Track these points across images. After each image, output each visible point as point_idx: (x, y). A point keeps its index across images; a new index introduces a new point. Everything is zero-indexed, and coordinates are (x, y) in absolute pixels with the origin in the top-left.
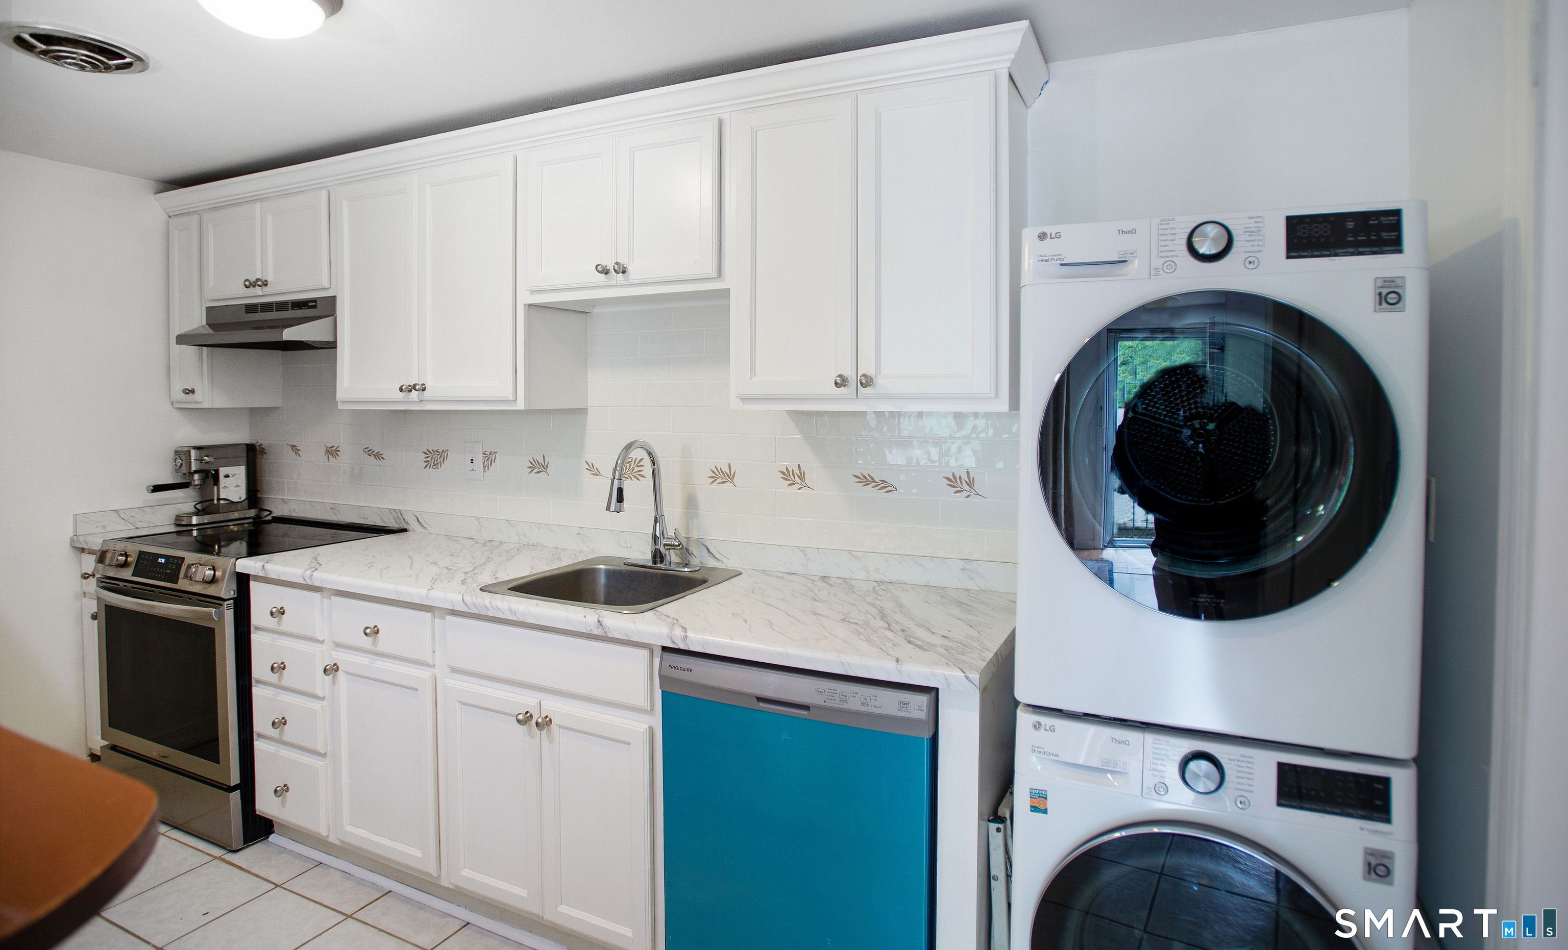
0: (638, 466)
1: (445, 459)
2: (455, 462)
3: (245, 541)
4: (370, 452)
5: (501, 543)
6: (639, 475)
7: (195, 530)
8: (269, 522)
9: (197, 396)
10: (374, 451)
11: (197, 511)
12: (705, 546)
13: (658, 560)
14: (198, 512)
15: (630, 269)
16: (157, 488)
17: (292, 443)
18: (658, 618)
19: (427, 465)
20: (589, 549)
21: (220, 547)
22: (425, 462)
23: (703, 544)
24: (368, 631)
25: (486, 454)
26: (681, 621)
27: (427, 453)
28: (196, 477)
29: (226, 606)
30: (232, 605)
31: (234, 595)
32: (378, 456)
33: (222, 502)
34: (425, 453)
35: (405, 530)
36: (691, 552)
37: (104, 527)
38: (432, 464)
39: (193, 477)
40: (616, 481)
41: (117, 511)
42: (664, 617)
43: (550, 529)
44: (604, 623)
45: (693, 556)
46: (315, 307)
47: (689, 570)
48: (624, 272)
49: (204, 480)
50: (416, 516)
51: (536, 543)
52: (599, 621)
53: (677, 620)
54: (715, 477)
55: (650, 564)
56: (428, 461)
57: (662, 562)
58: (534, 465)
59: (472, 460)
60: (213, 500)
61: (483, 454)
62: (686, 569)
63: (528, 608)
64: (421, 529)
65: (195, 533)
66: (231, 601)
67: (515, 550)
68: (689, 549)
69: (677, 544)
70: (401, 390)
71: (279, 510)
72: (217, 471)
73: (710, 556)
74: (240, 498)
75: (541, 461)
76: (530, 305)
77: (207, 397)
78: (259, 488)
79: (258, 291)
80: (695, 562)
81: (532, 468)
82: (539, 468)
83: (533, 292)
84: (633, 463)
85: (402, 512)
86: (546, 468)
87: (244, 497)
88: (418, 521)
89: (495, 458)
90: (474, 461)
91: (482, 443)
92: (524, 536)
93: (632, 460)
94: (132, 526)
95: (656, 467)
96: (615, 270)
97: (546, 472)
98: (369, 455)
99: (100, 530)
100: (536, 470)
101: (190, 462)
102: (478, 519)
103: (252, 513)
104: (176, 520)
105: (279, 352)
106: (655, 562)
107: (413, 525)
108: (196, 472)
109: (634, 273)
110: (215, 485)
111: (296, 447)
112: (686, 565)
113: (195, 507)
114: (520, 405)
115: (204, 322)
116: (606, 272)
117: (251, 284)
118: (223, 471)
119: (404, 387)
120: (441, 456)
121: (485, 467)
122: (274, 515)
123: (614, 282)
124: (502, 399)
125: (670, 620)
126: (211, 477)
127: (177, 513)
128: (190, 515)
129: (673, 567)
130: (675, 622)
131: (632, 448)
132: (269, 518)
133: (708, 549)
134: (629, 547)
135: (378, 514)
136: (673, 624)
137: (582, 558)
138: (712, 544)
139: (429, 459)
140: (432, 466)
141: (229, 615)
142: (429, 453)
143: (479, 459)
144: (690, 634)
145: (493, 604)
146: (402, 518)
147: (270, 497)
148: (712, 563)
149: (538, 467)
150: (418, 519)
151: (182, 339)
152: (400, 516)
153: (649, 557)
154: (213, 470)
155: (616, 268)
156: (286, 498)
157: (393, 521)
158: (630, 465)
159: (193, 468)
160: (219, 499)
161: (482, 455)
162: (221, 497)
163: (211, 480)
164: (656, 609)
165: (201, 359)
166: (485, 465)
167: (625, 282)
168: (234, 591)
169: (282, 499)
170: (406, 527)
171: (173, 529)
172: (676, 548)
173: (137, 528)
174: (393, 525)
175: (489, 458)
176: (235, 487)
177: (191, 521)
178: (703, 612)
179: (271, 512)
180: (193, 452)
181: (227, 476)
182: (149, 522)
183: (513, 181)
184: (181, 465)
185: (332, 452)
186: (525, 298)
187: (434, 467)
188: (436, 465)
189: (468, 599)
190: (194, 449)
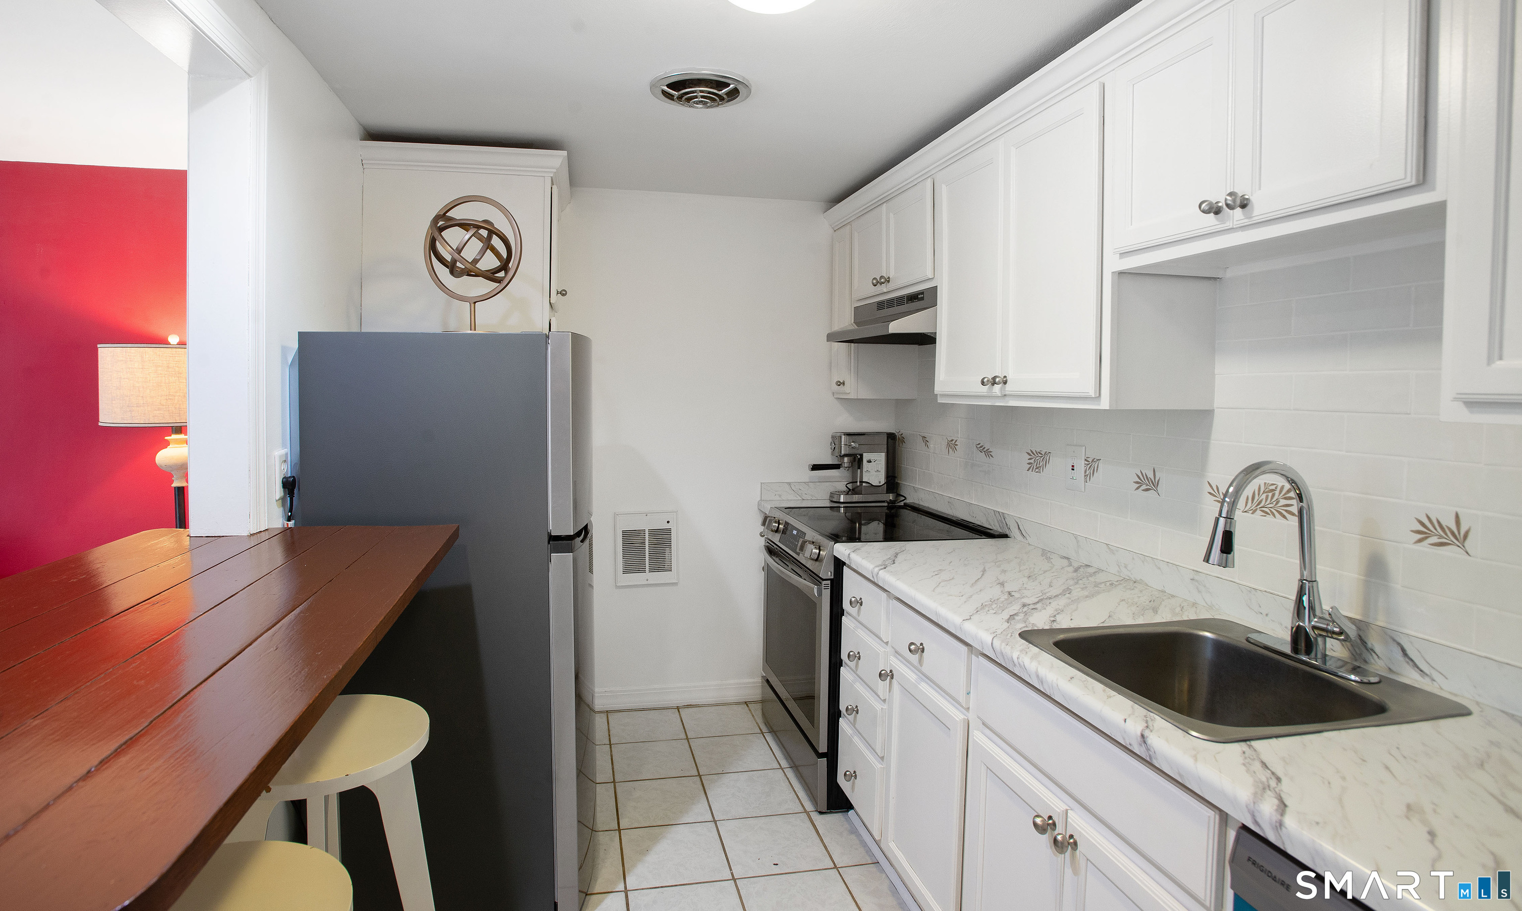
0: (1286, 498)
1: (1047, 462)
2: (1057, 465)
3: (883, 523)
4: (982, 449)
5: (1099, 570)
6: (1286, 511)
7: (842, 507)
8: (901, 507)
9: (847, 388)
10: (985, 448)
11: (848, 490)
12: (1399, 644)
13: (1302, 645)
14: (848, 492)
15: (1255, 200)
16: (815, 467)
17: (923, 435)
18: (1244, 764)
19: (1030, 468)
20: (1207, 604)
21: (860, 525)
22: (1029, 464)
23: (1394, 640)
24: (913, 647)
25: (1088, 462)
26: (1286, 786)
27: (1031, 454)
28: (846, 459)
29: (823, 585)
30: (829, 585)
31: (831, 576)
32: (988, 453)
33: (864, 484)
34: (1028, 453)
35: (1006, 536)
36: (1369, 645)
37: (780, 496)
38: (1035, 467)
39: (843, 460)
40: (1222, 521)
41: (789, 484)
42: (1257, 766)
43: (1156, 566)
44: (1149, 741)
45: (1373, 654)
46: (922, 299)
47: (1357, 679)
48: (1243, 206)
49: (852, 463)
50: (1017, 523)
51: (1138, 579)
52: (1142, 736)
53: (1279, 780)
54: (1426, 533)
55: (1287, 649)
56: (1031, 463)
57: (1308, 652)
58: (1141, 480)
59: (1073, 466)
60: (857, 482)
61: (1086, 460)
62: (1353, 677)
63: (1057, 679)
64: (1020, 537)
65: (842, 510)
66: (829, 582)
67: (1108, 584)
68: (1367, 642)
69: (1336, 630)
70: (983, 383)
71: (912, 498)
72: (861, 455)
73: (1408, 663)
74: (880, 482)
75: (1151, 475)
76: (1121, 273)
77: (853, 390)
78: (896, 475)
79: (884, 288)
80: (1378, 666)
81: (1139, 484)
82: (1147, 485)
83: (1123, 255)
84: (1277, 493)
85: (1006, 516)
86: (1156, 486)
87: (883, 481)
88: (1019, 528)
89: (1098, 467)
90: (1075, 468)
91: (1084, 448)
92: (1126, 567)
93: (1276, 488)
94: (799, 497)
95: (1304, 504)
96: (1228, 205)
97: (1156, 491)
98: (980, 451)
99: (777, 498)
100: (1144, 487)
101: (841, 446)
102: (1076, 537)
103: (891, 497)
104: (830, 496)
105: (916, 347)
106: (1295, 648)
107: (1014, 532)
108: (846, 455)
109: (1260, 208)
110: (858, 469)
111: (926, 438)
112: (1355, 670)
113: (846, 486)
114: (1105, 404)
115: (853, 321)
116: (1217, 211)
117: (878, 282)
118: (866, 456)
119: (986, 379)
120: (1043, 458)
121: (1087, 477)
122: (907, 501)
123: (1229, 225)
124: (1082, 395)
125: (1263, 776)
126: (857, 461)
127: (832, 490)
128: (840, 493)
129: (1331, 665)
130: (1273, 783)
131: (1258, 471)
132: (902, 504)
133: (1403, 651)
134: (1264, 614)
135: (984, 514)
136: (1266, 787)
137: (1190, 615)
138: (1411, 643)
139: (1032, 461)
140: (1034, 469)
141: (826, 594)
142: (1032, 455)
143: (1081, 466)
144: (1289, 821)
145: (1020, 660)
146: (1004, 522)
147: (905, 483)
148: (1410, 677)
149: (1148, 483)
150: (1018, 526)
151: (831, 337)
152: (1003, 519)
153: (1287, 637)
154: (859, 454)
155: (1229, 202)
156: (917, 486)
157: (997, 524)
158: (1273, 495)
159: (843, 453)
160: (861, 482)
161: (1083, 462)
162: (864, 481)
163: (856, 464)
164: (1253, 743)
165: (849, 355)
166: (1087, 474)
167: (1247, 222)
168: (831, 573)
169: (914, 487)
170: (1007, 532)
171: (828, 504)
172: (1335, 636)
173: (803, 499)
174: (996, 527)
175: (1092, 465)
176: (875, 472)
177: (840, 499)
178: (1344, 778)
179: (906, 498)
180: (843, 437)
181: (869, 461)
182: (812, 496)
183: (1099, 115)
184: (835, 448)
185: (952, 445)
186: (1114, 264)
187: (1037, 470)
188: (1038, 469)
189: (997, 643)
190: (844, 435)
